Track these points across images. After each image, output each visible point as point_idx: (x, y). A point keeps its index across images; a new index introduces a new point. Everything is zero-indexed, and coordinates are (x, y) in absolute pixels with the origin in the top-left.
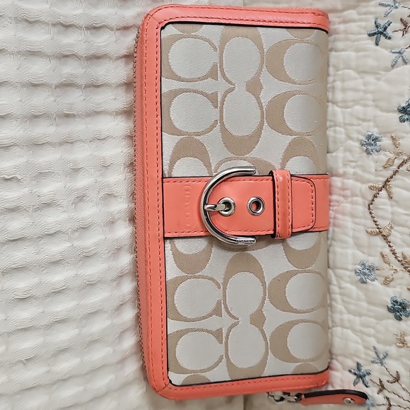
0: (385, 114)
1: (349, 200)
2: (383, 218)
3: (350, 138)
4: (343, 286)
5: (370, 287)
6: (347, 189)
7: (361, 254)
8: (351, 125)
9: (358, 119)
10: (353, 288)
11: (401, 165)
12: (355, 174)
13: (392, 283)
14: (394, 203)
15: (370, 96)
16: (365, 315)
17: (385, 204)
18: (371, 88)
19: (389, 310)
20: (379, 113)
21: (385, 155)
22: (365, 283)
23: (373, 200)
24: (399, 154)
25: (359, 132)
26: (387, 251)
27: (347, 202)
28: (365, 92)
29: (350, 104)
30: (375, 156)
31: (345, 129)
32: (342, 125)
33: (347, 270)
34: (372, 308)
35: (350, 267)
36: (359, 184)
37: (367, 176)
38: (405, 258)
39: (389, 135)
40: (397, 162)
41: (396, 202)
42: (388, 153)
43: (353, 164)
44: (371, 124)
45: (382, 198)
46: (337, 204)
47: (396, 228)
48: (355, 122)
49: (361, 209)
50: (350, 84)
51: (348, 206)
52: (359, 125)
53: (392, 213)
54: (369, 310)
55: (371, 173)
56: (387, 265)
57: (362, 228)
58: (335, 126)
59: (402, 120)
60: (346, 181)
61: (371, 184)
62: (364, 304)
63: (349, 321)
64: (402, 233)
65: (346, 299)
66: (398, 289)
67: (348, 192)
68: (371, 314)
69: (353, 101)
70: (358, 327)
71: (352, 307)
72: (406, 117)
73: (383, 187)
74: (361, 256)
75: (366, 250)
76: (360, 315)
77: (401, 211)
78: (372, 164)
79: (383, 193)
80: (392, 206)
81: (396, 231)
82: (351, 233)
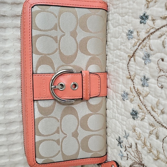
0: (135, 20)
1: (122, 61)
2: (132, 71)
3: (123, 31)
4: (117, 101)
5: (126, 103)
6: (121, 56)
7: (124, 87)
8: (124, 25)
9: (126, 22)
10: (121, 102)
11: (139, 45)
12: (124, 49)
13: (133, 102)
14: (136, 64)
15: (130, 11)
16: (123, 115)
17: (133, 64)
18: (131, 7)
19: (131, 114)
20: (133, 19)
21: (134, 40)
22: (124, 100)
23: (129, 62)
24: (139, 40)
25: (126, 29)
26: (132, 86)
27: (121, 62)
28: (129, 9)
29: (124, 15)
30: (131, 41)
31: (122, 27)
32: (121, 25)
33: (119, 94)
34: (126, 112)
35: (120, 92)
36: (125, 54)
37: (127, 50)
38: (138, 90)
39: (136, 30)
40: (138, 44)
41: (137, 63)
42: (135, 39)
43: (123, 44)
44: (131, 24)
45: (132, 61)
46: (118, 63)
47: (136, 76)
48: (125, 24)
49: (125, 66)
50: (124, 5)
51: (121, 64)
52: (127, 25)
53: (135, 69)
54: (124, 113)
55: (129, 49)
56: (131, 93)
57: (125, 75)
58: (119, 25)
59: (141, 23)
60: (121, 52)
61: (129, 54)
62: (123, 110)
63: (118, 117)
64: (138, 79)
65: (117, 107)
66: (135, 105)
67: (121, 58)
68: (125, 115)
69: (125, 13)
70: (120, 120)
71: (119, 111)
72: (142, 21)
73: (133, 56)
74: (124, 88)
75: (126, 85)
76: (121, 115)
77: (138, 68)
78: (130, 45)
79: (132, 59)
80: (136, 65)
81: (136, 77)
82: (121, 77)
